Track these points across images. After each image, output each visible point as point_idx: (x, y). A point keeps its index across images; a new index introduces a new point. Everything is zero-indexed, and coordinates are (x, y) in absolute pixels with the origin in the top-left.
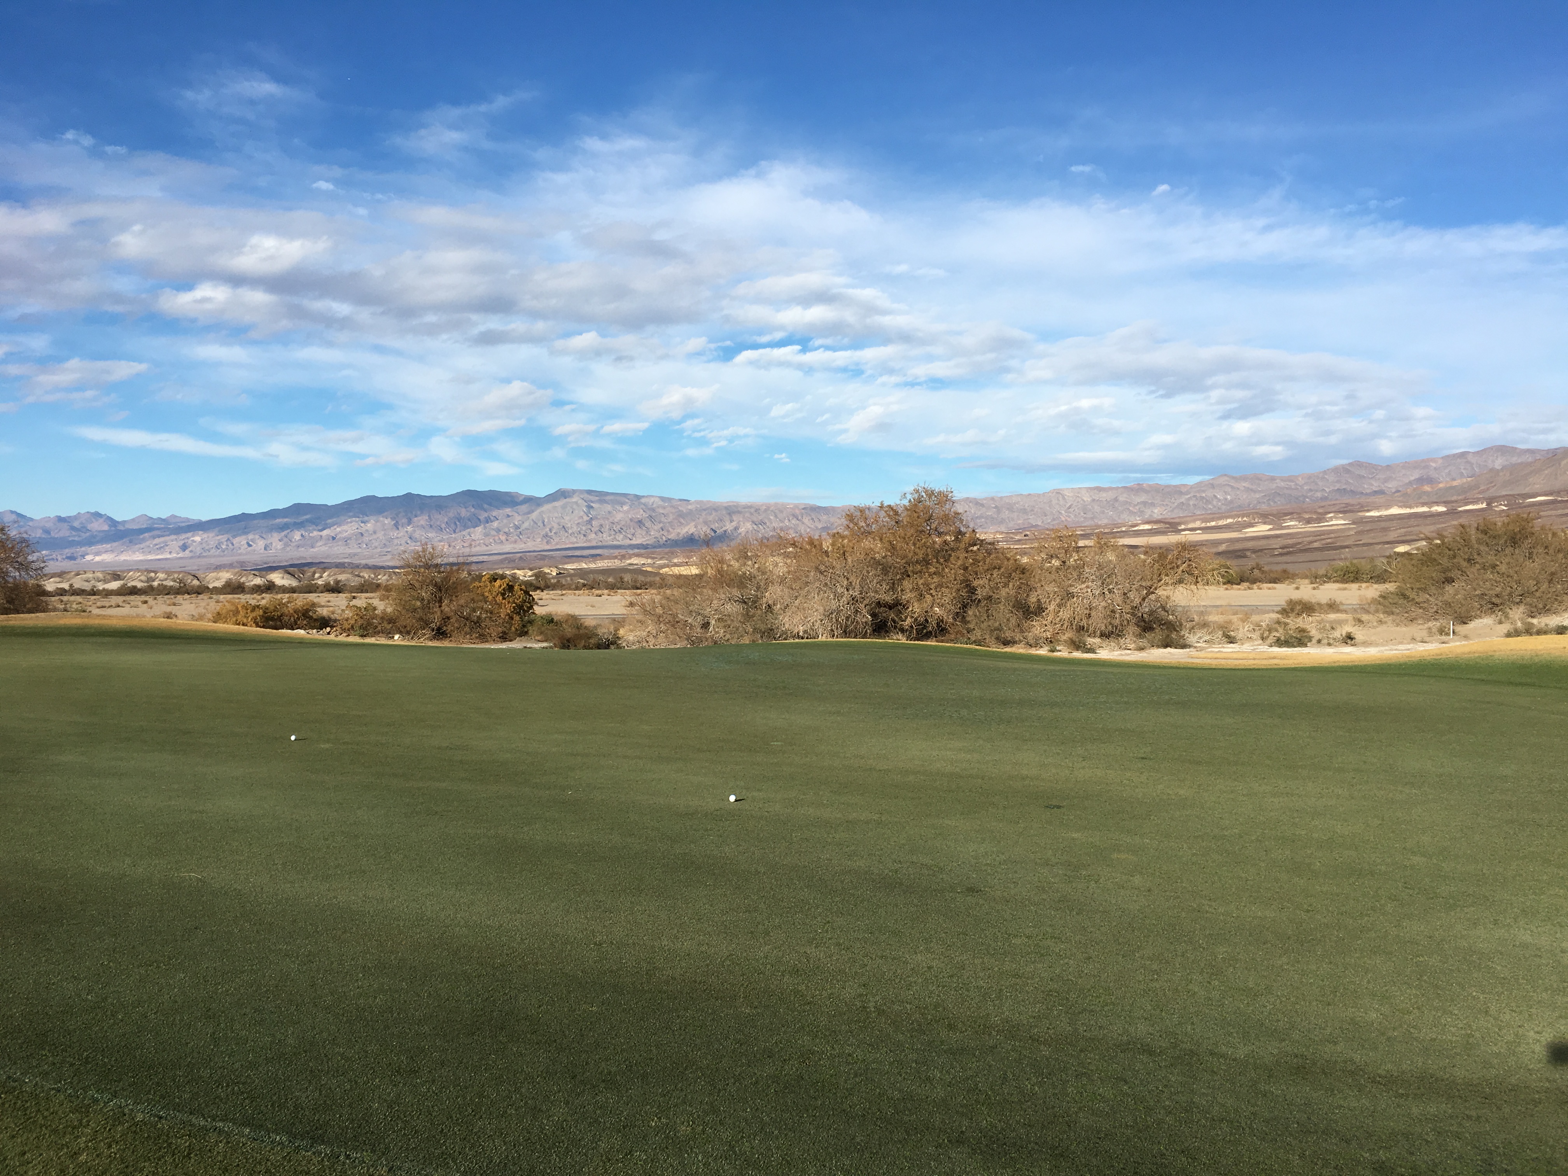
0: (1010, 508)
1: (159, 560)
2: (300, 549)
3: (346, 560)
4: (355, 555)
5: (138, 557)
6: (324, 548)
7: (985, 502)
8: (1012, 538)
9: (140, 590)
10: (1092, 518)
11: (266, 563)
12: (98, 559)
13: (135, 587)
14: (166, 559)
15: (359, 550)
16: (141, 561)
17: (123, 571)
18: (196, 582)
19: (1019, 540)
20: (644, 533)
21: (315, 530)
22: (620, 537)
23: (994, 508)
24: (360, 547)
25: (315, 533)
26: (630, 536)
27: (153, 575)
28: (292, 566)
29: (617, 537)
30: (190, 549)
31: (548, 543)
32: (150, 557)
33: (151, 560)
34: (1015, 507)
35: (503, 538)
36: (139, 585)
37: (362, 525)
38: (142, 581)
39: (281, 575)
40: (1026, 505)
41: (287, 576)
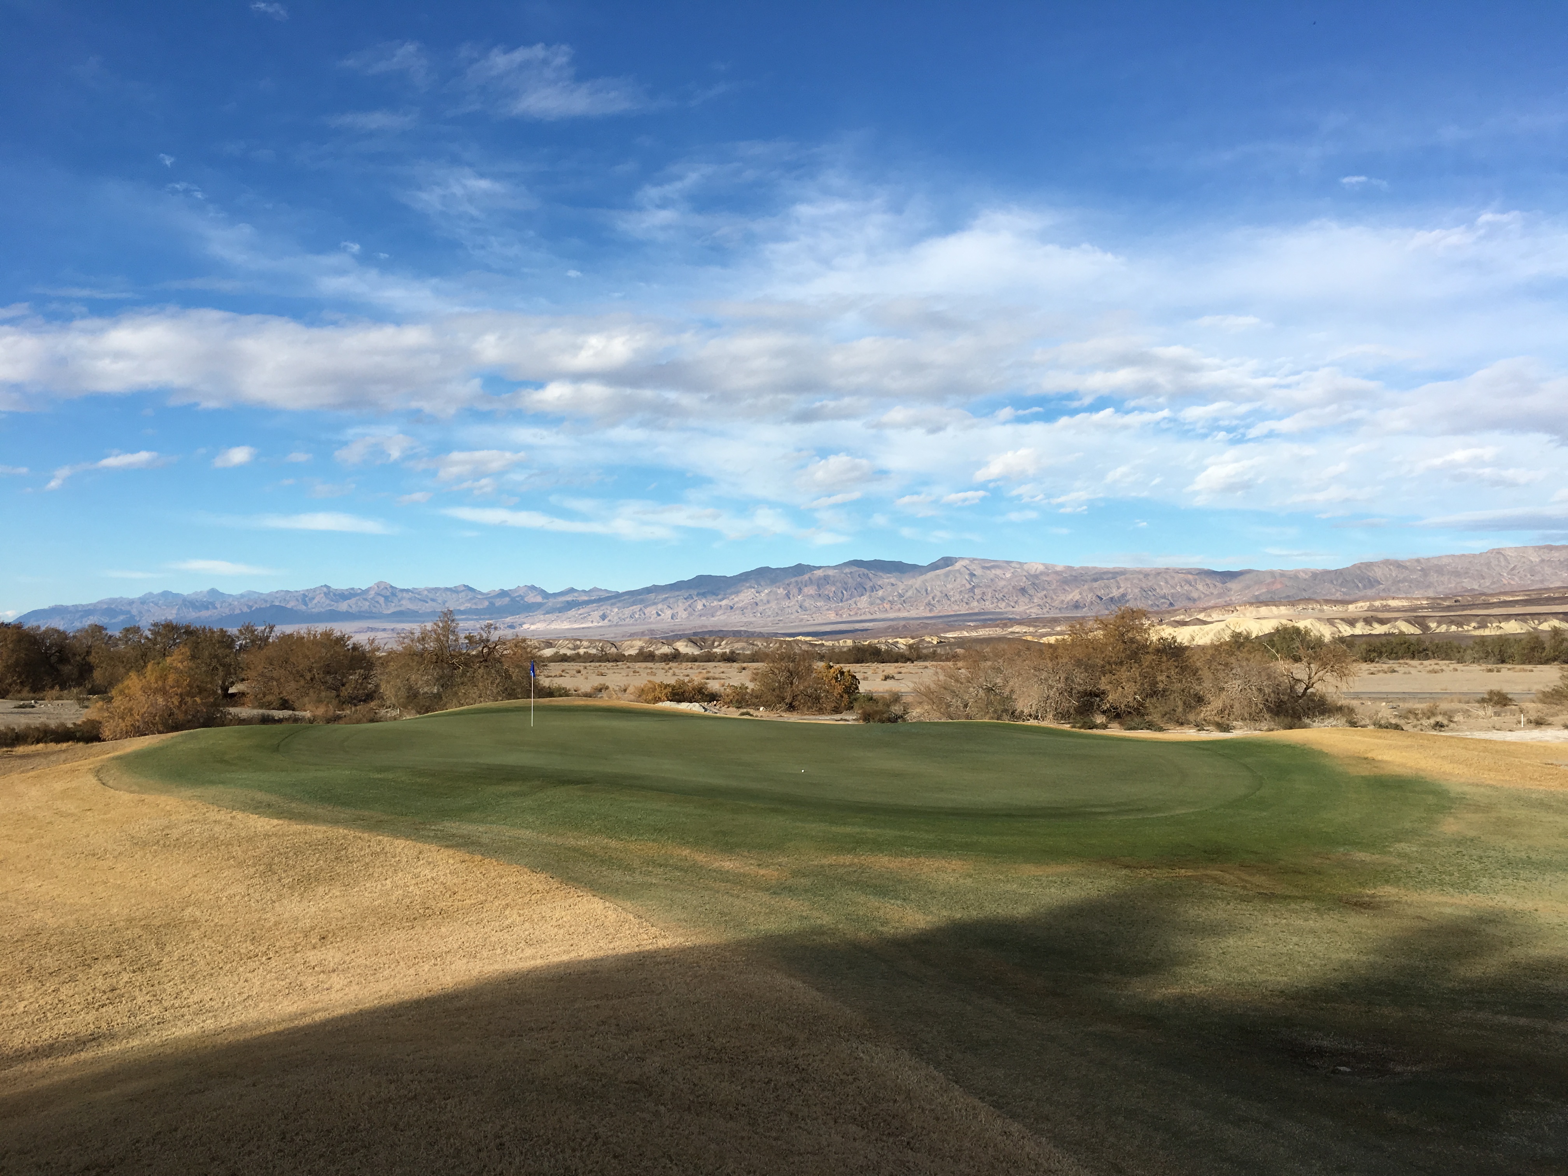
0: (1440, 570)
1: (583, 628)
2: (702, 618)
3: (742, 629)
4: (751, 623)
5: (566, 625)
6: (723, 617)
7: (1408, 564)
8: (1440, 604)
9: (569, 657)
10: (1542, 581)
11: (672, 631)
12: (533, 627)
13: (565, 655)
14: (589, 628)
15: (754, 619)
16: (568, 629)
17: (554, 640)
18: (614, 650)
19: (1449, 607)
20: (1027, 601)
21: (715, 600)
22: (1002, 605)
23: (1420, 570)
24: (755, 616)
25: (716, 603)
26: (1013, 604)
27: (578, 643)
28: (695, 634)
29: (999, 605)
30: (608, 619)
31: (930, 611)
32: (576, 626)
33: (576, 629)
34: (1445, 569)
35: (887, 606)
36: (569, 653)
37: (757, 595)
38: (569, 648)
39: (685, 644)
40: (1460, 567)
41: (690, 644)
